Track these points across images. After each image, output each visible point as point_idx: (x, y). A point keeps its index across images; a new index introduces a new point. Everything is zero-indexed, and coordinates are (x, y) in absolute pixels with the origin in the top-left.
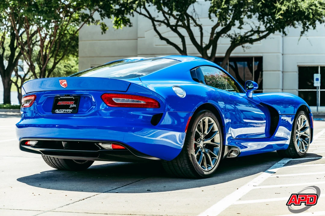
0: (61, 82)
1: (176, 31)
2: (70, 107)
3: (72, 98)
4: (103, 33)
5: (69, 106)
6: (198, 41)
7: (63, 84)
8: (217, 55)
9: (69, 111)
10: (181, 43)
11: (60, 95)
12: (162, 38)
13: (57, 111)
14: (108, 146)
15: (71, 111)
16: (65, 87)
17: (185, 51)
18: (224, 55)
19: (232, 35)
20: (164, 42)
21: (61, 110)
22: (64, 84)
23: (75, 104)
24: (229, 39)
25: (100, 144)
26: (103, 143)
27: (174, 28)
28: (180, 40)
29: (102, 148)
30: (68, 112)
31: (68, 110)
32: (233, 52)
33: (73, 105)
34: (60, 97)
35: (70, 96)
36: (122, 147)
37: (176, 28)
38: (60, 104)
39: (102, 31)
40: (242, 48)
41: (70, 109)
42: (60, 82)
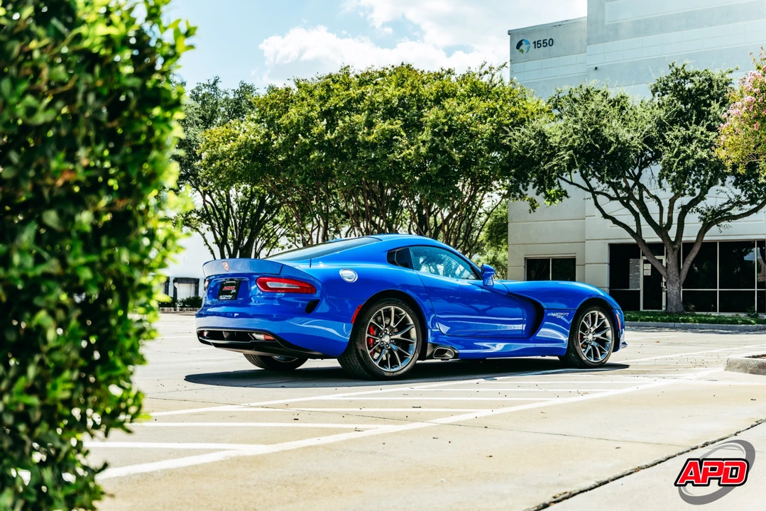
1: (627, 205)
3: (234, 283)
4: (532, 211)
5: (231, 291)
6: (656, 219)
7: (225, 266)
8: (683, 239)
10: (635, 223)
11: (225, 279)
12: (606, 216)
13: (221, 298)
14: (261, 337)
15: (232, 296)
16: (227, 270)
17: (639, 233)
18: (695, 239)
19: (703, 209)
20: (609, 222)
21: (224, 296)
23: (235, 289)
24: (698, 214)
25: (254, 335)
26: (257, 333)
27: (625, 201)
28: (633, 218)
29: (255, 339)
30: (229, 298)
31: (229, 296)
32: (707, 234)
33: (233, 290)
34: (225, 282)
35: (232, 281)
36: (272, 338)
37: (628, 202)
38: (224, 289)
39: (529, 208)
40: (718, 227)
41: (231, 294)
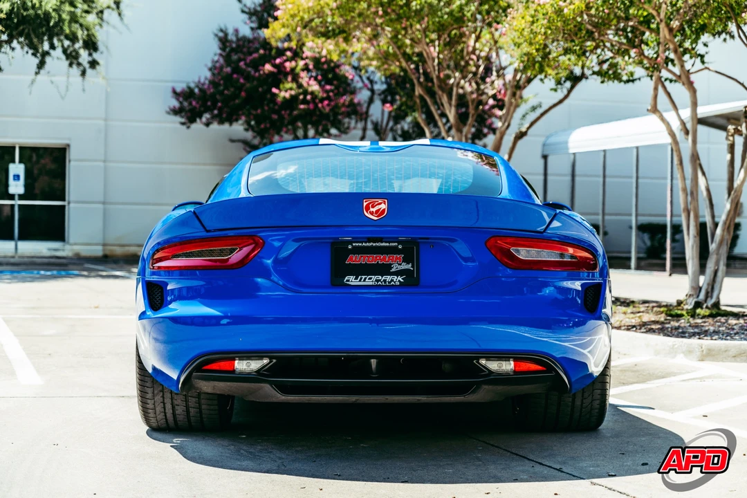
0: (368, 205)
2: (393, 270)
3: (396, 247)
5: (390, 266)
7: (374, 210)
9: (392, 280)
11: (353, 238)
13: (352, 280)
14: (504, 367)
15: (400, 279)
16: (376, 218)
21: (364, 277)
22: (377, 211)
23: (406, 260)
25: (483, 362)
29: (490, 372)
30: (389, 282)
31: (389, 278)
33: (401, 264)
34: (350, 242)
35: (386, 242)
36: (536, 367)
38: (355, 261)
41: (397, 273)
42: (365, 204)
